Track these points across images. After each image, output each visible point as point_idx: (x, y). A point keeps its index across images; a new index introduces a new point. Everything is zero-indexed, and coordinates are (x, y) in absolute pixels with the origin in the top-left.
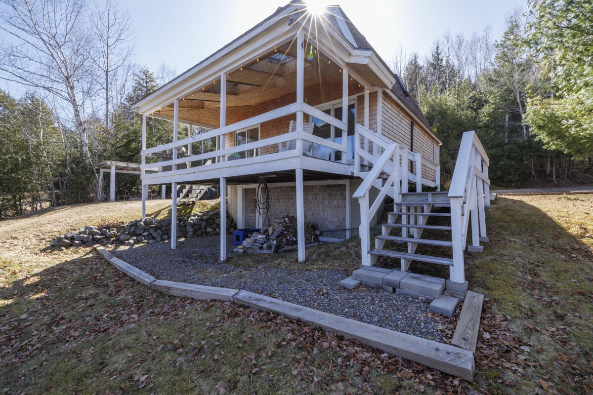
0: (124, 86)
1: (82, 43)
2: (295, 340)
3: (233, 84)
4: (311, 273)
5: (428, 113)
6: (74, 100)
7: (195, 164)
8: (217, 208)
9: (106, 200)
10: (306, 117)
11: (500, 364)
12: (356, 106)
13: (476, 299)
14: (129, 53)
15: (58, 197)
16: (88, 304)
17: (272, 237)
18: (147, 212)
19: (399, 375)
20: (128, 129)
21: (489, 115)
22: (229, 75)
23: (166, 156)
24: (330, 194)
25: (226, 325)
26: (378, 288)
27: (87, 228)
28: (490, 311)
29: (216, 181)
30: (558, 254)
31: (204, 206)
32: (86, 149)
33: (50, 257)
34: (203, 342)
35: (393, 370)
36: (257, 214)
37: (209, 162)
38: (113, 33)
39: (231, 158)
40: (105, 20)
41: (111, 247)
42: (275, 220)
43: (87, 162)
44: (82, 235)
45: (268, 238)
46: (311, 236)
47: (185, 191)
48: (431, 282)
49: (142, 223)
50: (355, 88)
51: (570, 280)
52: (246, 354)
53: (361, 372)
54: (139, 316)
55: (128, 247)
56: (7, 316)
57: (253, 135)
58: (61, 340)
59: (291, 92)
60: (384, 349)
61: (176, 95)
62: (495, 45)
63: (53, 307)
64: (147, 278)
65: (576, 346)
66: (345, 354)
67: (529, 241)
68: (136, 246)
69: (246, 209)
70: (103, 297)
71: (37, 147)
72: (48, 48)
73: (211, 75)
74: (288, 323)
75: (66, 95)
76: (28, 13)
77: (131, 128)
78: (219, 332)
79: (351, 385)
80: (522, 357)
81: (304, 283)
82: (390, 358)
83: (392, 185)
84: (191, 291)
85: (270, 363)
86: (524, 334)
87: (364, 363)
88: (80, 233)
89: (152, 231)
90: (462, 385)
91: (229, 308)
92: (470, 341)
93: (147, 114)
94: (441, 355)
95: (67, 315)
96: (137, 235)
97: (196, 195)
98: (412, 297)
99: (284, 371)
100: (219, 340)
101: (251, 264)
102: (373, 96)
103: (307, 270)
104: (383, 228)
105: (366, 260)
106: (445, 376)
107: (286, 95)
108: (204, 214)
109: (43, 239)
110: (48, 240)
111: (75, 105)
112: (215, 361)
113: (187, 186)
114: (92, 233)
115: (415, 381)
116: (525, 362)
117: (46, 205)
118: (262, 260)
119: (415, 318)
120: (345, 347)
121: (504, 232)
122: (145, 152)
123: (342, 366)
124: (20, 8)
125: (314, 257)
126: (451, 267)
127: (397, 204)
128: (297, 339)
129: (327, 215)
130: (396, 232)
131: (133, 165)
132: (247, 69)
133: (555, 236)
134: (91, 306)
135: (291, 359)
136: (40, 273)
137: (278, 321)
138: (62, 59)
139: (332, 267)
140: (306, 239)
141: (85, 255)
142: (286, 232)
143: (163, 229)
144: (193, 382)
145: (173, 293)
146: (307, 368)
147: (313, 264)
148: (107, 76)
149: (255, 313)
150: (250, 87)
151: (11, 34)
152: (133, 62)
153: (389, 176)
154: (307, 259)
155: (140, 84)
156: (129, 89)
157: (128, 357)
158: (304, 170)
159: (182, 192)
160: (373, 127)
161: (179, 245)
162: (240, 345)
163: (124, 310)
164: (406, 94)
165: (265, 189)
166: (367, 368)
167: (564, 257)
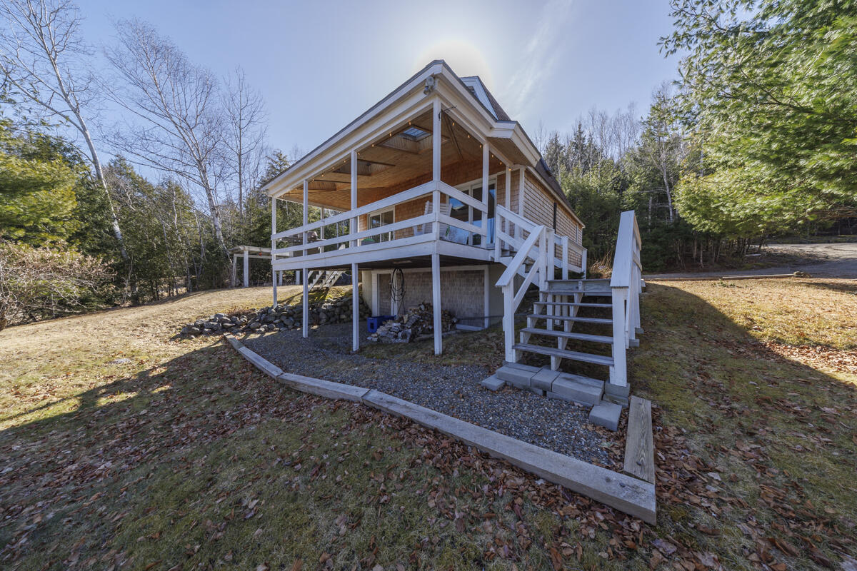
0: (257, 170)
1: (214, 125)
2: (431, 457)
3: (366, 163)
4: (449, 368)
5: (570, 195)
6: (207, 184)
7: (327, 249)
8: (350, 294)
9: (240, 286)
10: (443, 197)
11: (686, 498)
12: (496, 187)
13: (642, 407)
14: (262, 136)
15: (194, 282)
16: (211, 399)
17: (407, 325)
18: (278, 299)
19: (561, 512)
20: (261, 214)
21: (634, 196)
22: (361, 152)
23: (296, 241)
24: (468, 280)
25: (354, 432)
26: (526, 390)
27: (216, 315)
28: (660, 421)
29: (348, 267)
30: (723, 348)
31: (338, 292)
32: (219, 234)
33: (179, 345)
34: (325, 457)
35: (552, 504)
36: (392, 300)
37: (343, 247)
38: (244, 115)
39: (365, 242)
40: (237, 101)
41: (241, 336)
42: (410, 308)
43: (221, 247)
44: (211, 323)
45: (403, 327)
46: (448, 325)
47: (318, 277)
48: (589, 386)
49: (273, 310)
50: (496, 166)
51: (748, 382)
52: (373, 476)
53: (513, 505)
54: (262, 415)
55: (259, 335)
56: (128, 411)
57: (388, 218)
58: (177, 443)
59: (426, 172)
60: (539, 474)
61: (305, 175)
62: (641, 122)
63: (176, 401)
64: (274, 371)
65: (779, 474)
66: (492, 479)
67: (687, 333)
68: (267, 334)
69: (381, 296)
70: (228, 390)
71: (171, 233)
72: (179, 131)
73: (341, 153)
74: (423, 433)
75: (198, 178)
76: (158, 95)
77: (265, 212)
78: (345, 443)
79: (502, 524)
80: (713, 489)
81: (442, 382)
82: (547, 487)
83: (538, 272)
84: (318, 388)
85: (402, 489)
86: (708, 454)
87: (516, 492)
88: (210, 320)
89: (283, 319)
90: (644, 530)
91: (358, 412)
92: (646, 467)
93: (276, 197)
94: (614, 488)
95: (187, 411)
96: (268, 323)
97: (329, 281)
98: (567, 403)
99: (419, 502)
100: (343, 455)
101: (385, 355)
102: (515, 175)
103: (444, 365)
104: (529, 320)
105: (511, 356)
106: (620, 515)
107: (422, 176)
108: (338, 301)
109: (174, 327)
110: (178, 327)
111: (208, 189)
112: (338, 483)
113: (320, 272)
114: (222, 321)
115: (582, 521)
116: (717, 496)
117: (183, 290)
118: (397, 351)
119: (573, 431)
120: (492, 470)
121: (659, 322)
122: (276, 236)
123: (489, 497)
124: (149, 90)
125: (452, 349)
126: (611, 368)
127: (543, 293)
128: (433, 457)
129: (465, 302)
130: (541, 324)
131: (265, 250)
132: (380, 146)
133: (718, 327)
134: (214, 401)
135: (426, 484)
136: (168, 363)
137: (412, 431)
138: (194, 142)
139: (472, 362)
140: (443, 326)
141: (215, 344)
142: (421, 320)
143: (295, 316)
144: (309, 513)
145: (300, 388)
146: (446, 499)
147: (451, 358)
148: (240, 159)
149: (387, 419)
150: (383, 166)
151: (142, 118)
152: (265, 145)
153: (534, 262)
154: (444, 353)
155: (273, 167)
156: (263, 172)
157: (240, 473)
158: (440, 255)
159: (315, 278)
160: (514, 208)
161: (311, 333)
162: (368, 462)
163: (247, 407)
164: (548, 173)
165: (401, 275)
166: (519, 501)
167: (731, 352)
